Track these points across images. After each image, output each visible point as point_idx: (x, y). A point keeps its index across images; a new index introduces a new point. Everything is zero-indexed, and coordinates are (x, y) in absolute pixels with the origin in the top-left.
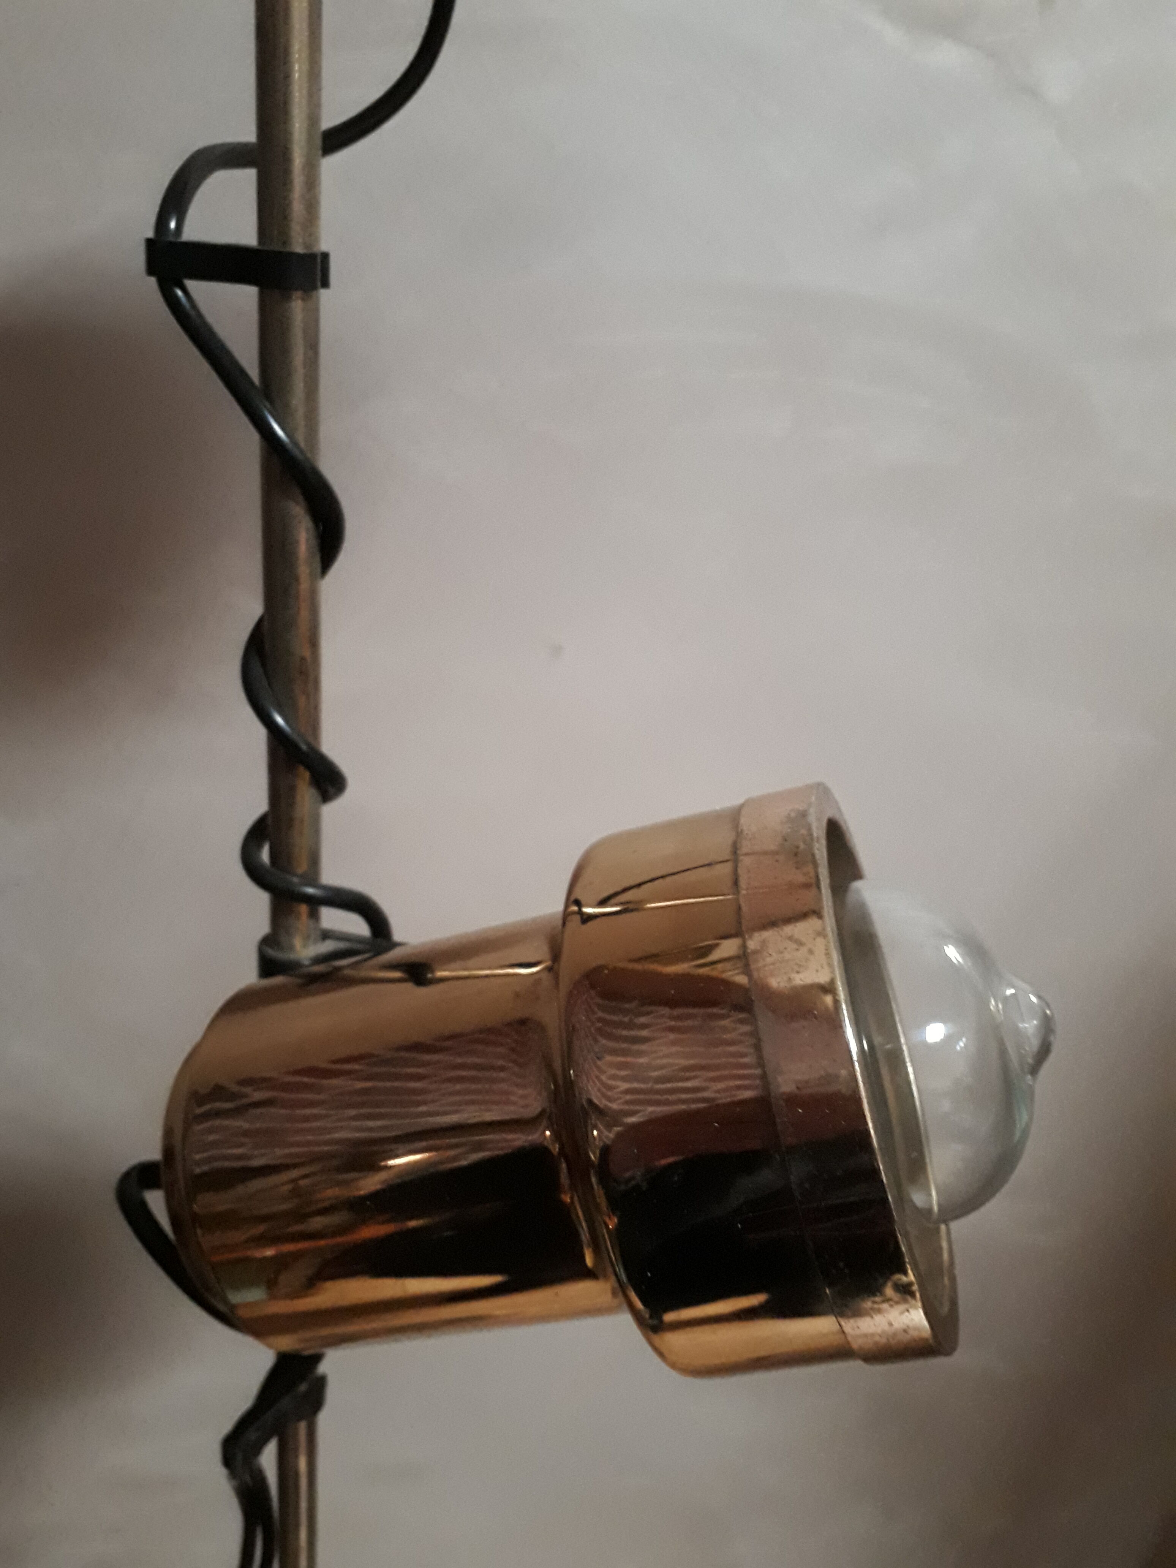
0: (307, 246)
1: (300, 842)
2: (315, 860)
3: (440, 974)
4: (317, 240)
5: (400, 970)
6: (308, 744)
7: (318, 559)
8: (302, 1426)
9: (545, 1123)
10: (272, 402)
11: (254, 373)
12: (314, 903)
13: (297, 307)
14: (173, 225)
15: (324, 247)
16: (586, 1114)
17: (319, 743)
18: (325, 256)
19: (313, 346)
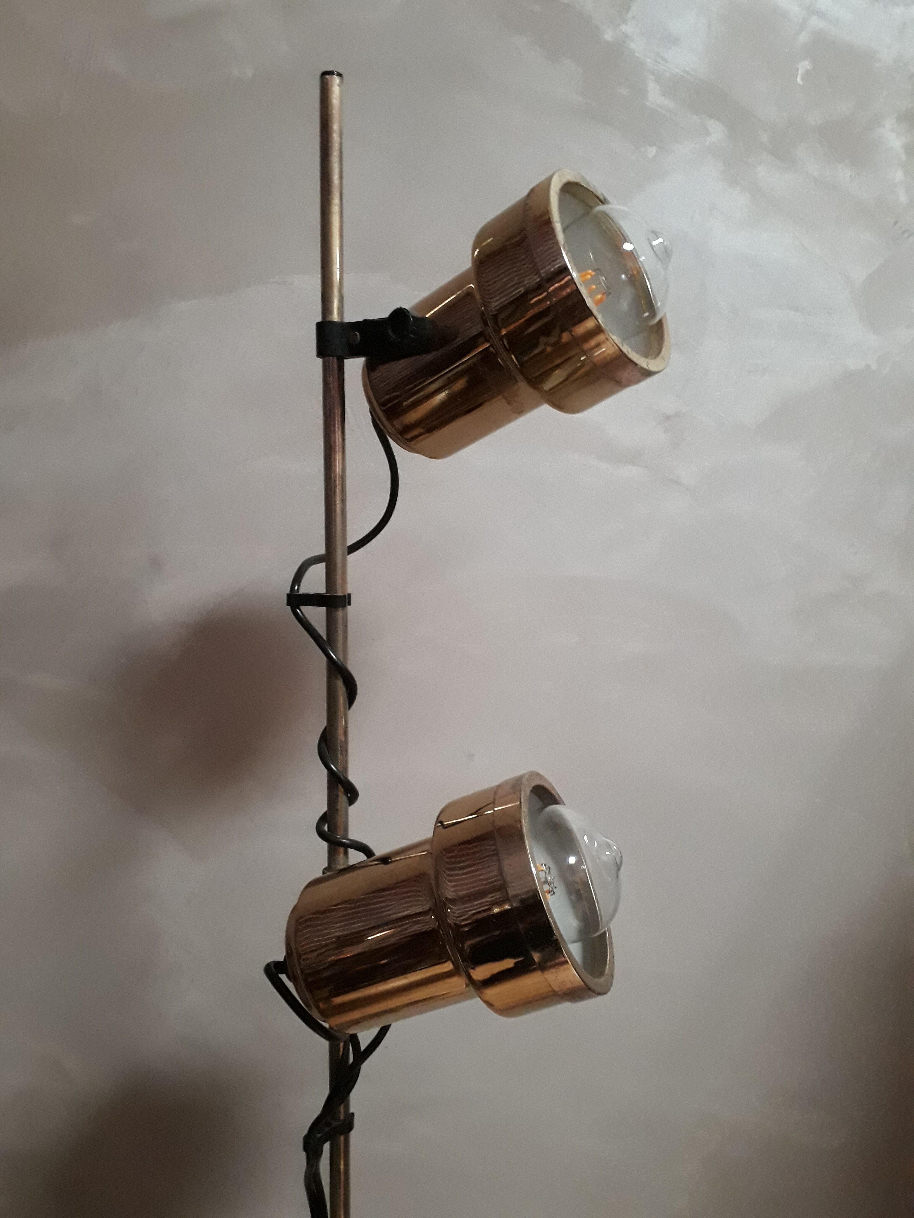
0: (343, 593)
1: (340, 820)
2: (346, 829)
3: (394, 859)
4: (346, 590)
5: (378, 861)
6: (344, 776)
7: (347, 701)
8: (342, 1138)
9: (431, 913)
10: (331, 646)
11: (324, 635)
12: (346, 846)
13: (340, 613)
14: (296, 588)
15: (349, 591)
16: (445, 904)
17: (347, 775)
18: (349, 595)
19: (345, 626)
